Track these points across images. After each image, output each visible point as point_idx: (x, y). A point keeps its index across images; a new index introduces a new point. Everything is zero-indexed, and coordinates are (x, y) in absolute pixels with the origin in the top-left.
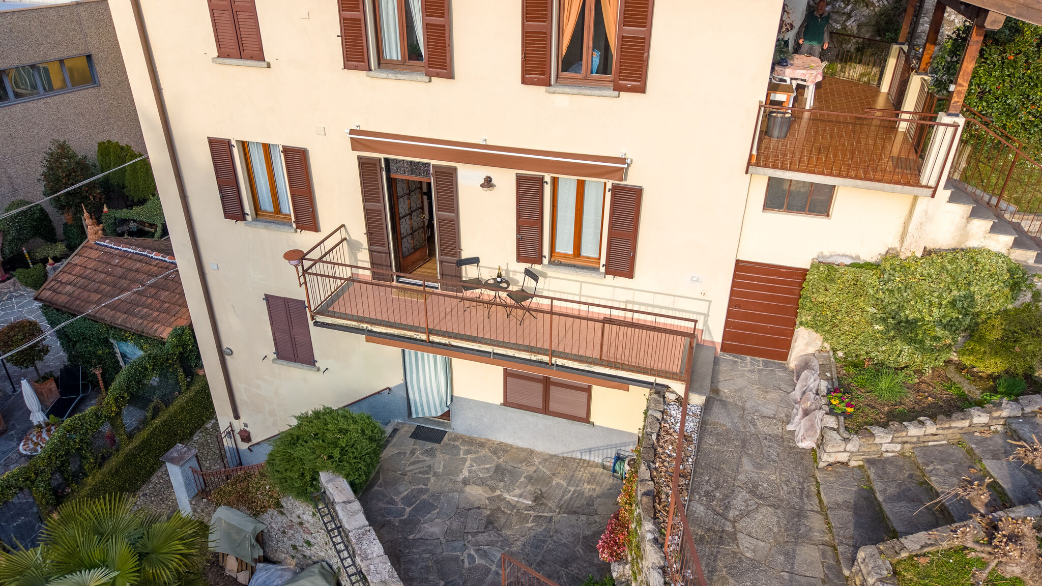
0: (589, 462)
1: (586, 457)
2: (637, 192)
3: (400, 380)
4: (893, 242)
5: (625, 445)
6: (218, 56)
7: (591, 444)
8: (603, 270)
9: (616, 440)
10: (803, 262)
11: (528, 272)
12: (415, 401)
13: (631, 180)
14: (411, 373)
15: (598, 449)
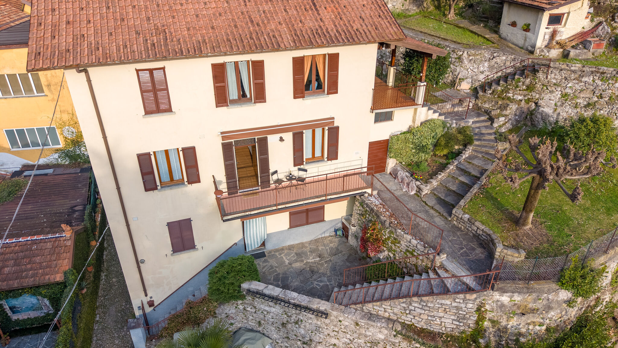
0: (325, 237)
1: (323, 236)
2: (337, 128)
3: (241, 237)
4: (410, 123)
5: (337, 224)
6: (145, 114)
7: (325, 229)
8: (326, 160)
9: (334, 224)
10: (386, 137)
11: (300, 169)
12: (248, 244)
13: (336, 125)
14: (247, 232)
15: (327, 230)
